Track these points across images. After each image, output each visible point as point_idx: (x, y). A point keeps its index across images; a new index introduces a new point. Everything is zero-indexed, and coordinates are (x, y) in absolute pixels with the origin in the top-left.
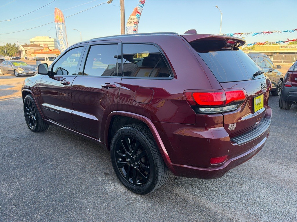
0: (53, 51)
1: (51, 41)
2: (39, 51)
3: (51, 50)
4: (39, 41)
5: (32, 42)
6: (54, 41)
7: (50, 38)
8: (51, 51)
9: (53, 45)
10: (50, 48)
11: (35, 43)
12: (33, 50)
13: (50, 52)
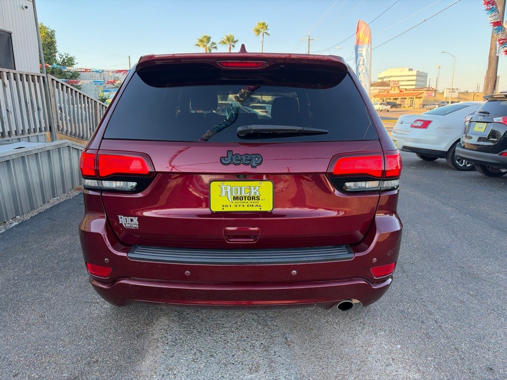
0: (405, 92)
1: (411, 76)
2: (384, 93)
3: (403, 90)
4: (391, 76)
5: (380, 78)
6: (417, 76)
7: (411, 70)
8: (401, 92)
9: (414, 83)
10: (401, 87)
11: (385, 80)
12: (378, 91)
13: (400, 94)
